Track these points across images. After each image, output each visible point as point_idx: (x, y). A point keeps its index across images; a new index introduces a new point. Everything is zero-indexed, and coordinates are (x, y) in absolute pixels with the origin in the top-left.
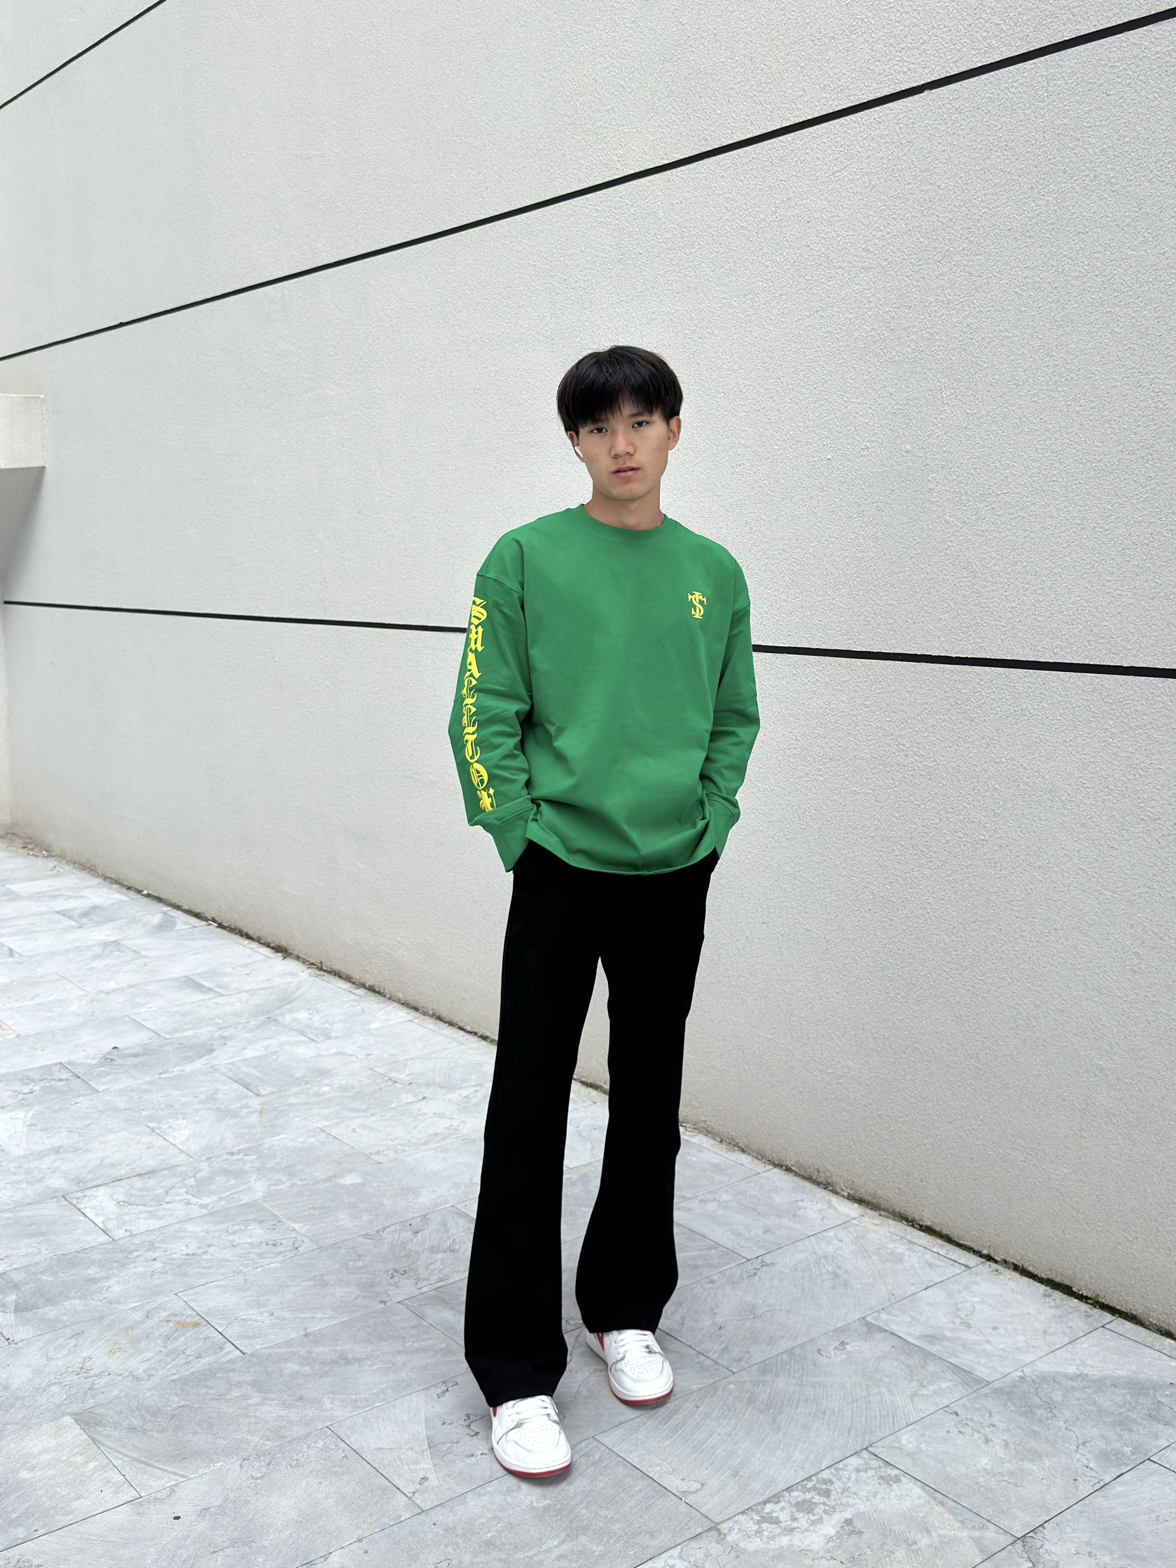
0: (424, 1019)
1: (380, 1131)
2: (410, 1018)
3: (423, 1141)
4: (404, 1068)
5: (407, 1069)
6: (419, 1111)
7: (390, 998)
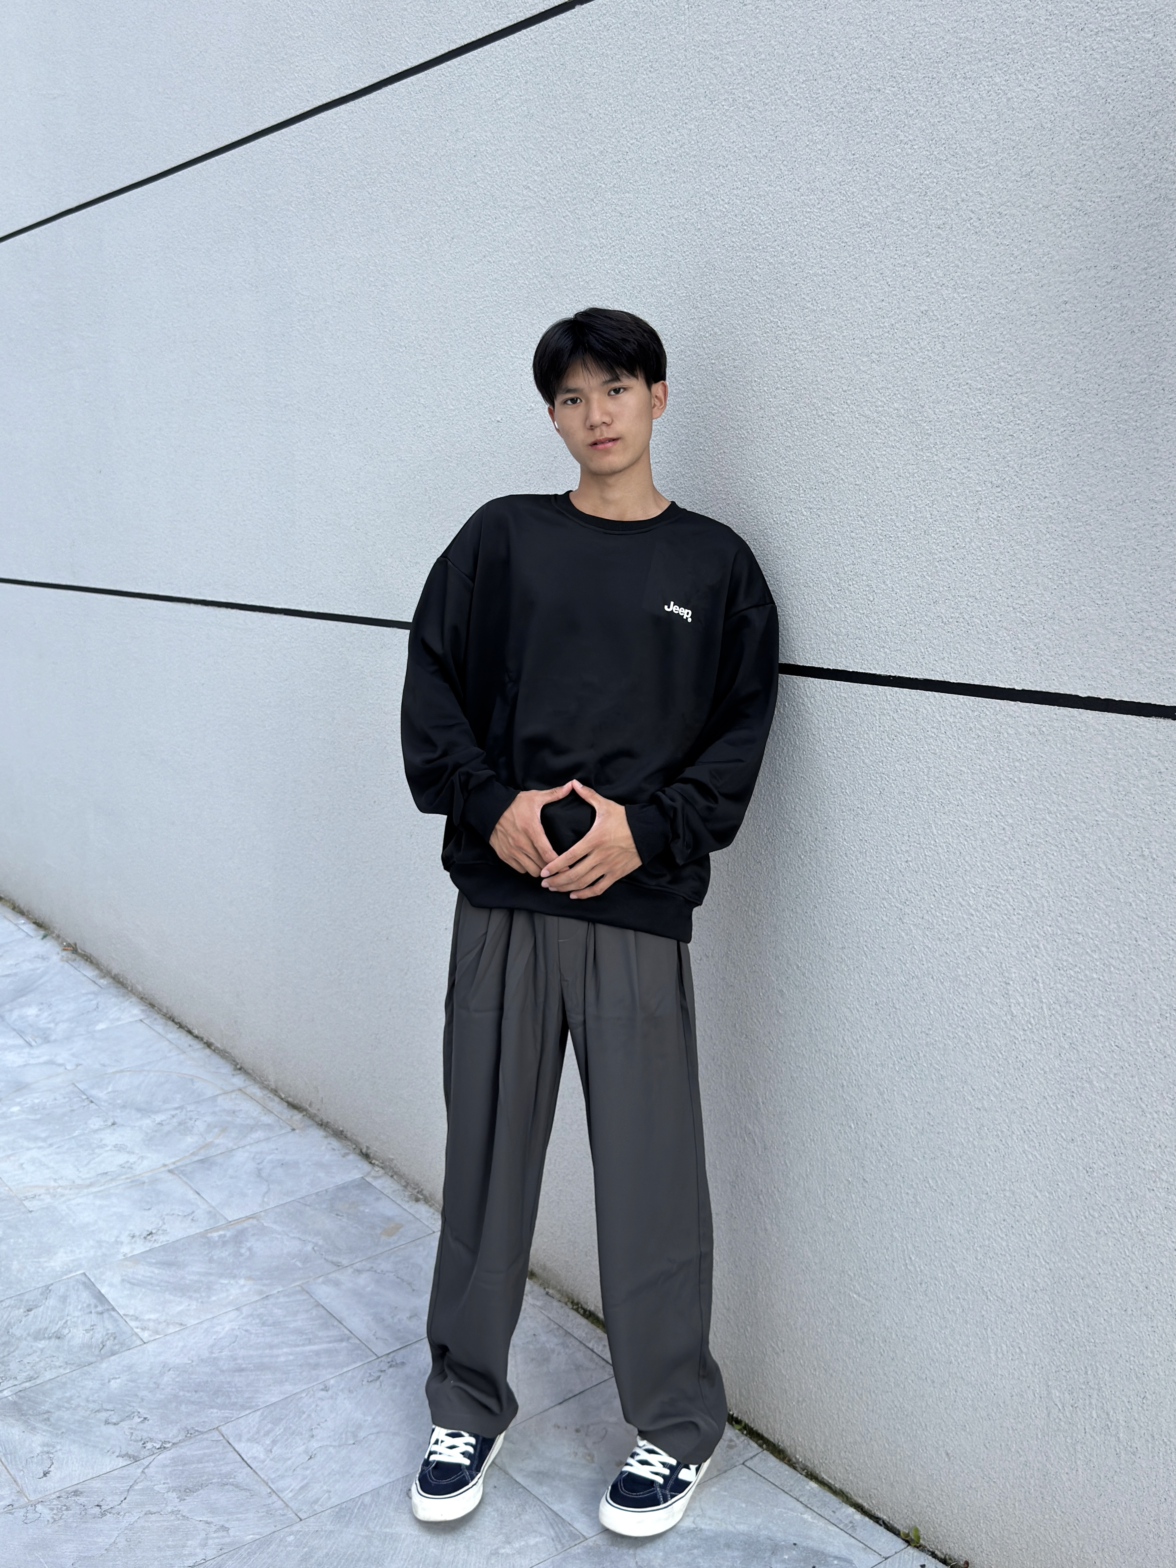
0: (155, 1019)
1: (48, 1168)
2: (142, 1017)
3: (88, 1182)
4: (109, 1083)
5: (111, 1085)
6: (101, 1141)
7: (131, 991)
